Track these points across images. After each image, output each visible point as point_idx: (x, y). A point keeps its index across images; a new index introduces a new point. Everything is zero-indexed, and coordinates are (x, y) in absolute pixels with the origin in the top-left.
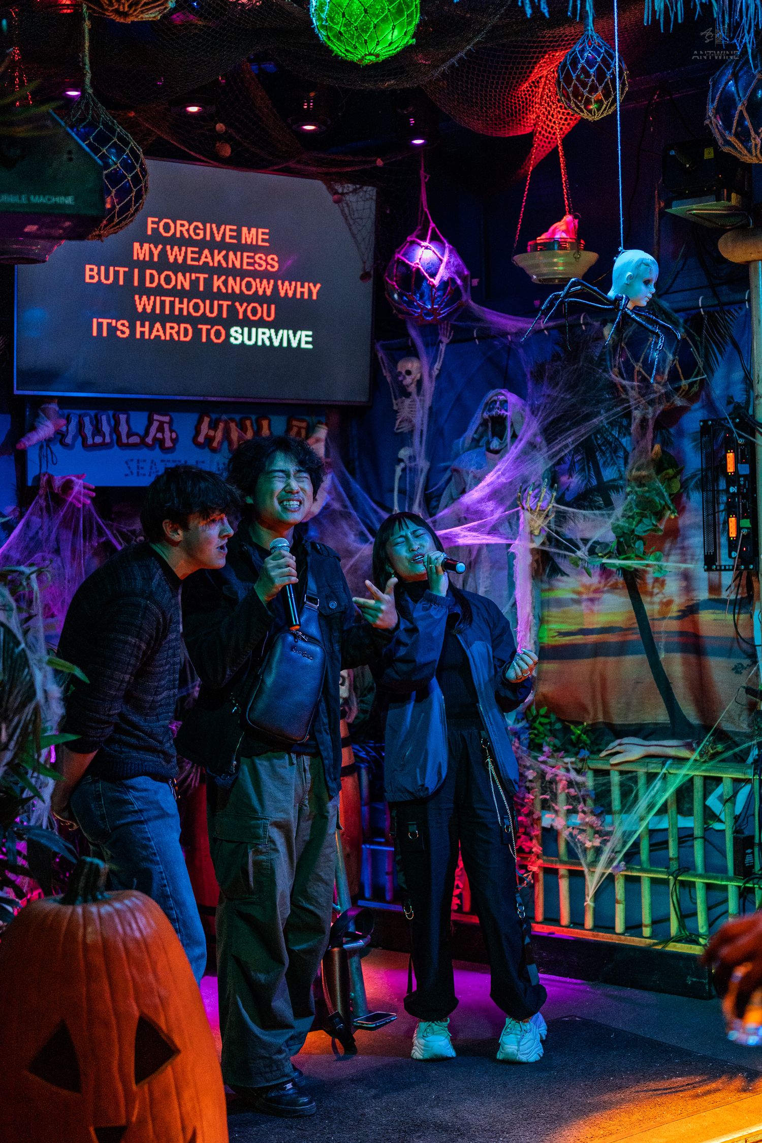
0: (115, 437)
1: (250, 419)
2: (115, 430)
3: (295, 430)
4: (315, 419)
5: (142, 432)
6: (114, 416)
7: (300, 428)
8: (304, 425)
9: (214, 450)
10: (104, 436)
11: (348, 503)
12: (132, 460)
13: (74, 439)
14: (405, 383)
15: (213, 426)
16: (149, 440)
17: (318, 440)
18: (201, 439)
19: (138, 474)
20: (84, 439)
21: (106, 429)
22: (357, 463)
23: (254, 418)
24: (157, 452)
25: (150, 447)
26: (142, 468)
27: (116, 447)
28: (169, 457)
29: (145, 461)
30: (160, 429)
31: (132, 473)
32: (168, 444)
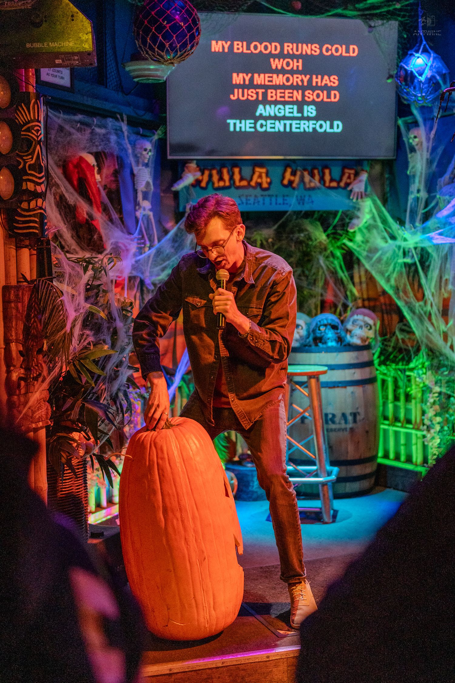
0: (232, 182)
1: (317, 169)
2: (231, 178)
3: (347, 175)
4: (359, 168)
5: (249, 179)
6: (232, 169)
7: (350, 174)
8: (352, 172)
9: (294, 188)
10: (224, 181)
11: (378, 219)
12: (243, 195)
13: (208, 183)
14: (414, 144)
15: (294, 173)
16: (253, 183)
17: (360, 181)
18: (286, 182)
19: (247, 204)
20: (213, 184)
21: (226, 177)
22: (389, 195)
23: (320, 168)
24: (258, 191)
25: (254, 188)
26: (249, 200)
27: (233, 188)
28: (266, 193)
29: (250, 196)
30: (260, 176)
31: (243, 203)
32: (265, 185)
